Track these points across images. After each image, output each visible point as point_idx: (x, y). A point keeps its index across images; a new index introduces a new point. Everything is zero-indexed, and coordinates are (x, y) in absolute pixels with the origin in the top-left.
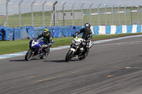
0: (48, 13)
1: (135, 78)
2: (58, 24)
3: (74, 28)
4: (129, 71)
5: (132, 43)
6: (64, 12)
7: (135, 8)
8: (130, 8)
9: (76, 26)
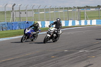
0: (9, 12)
1: (71, 58)
2: (16, 20)
3: (28, 23)
4: (67, 53)
5: (69, 33)
6: (20, 12)
7: (70, 8)
8: (67, 8)
9: (29, 21)
